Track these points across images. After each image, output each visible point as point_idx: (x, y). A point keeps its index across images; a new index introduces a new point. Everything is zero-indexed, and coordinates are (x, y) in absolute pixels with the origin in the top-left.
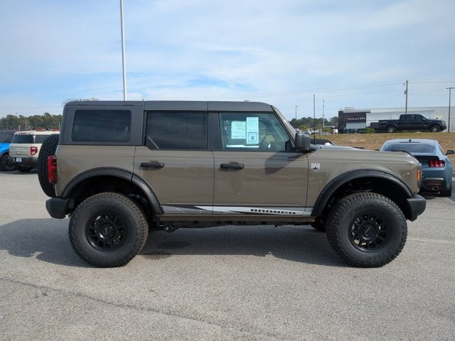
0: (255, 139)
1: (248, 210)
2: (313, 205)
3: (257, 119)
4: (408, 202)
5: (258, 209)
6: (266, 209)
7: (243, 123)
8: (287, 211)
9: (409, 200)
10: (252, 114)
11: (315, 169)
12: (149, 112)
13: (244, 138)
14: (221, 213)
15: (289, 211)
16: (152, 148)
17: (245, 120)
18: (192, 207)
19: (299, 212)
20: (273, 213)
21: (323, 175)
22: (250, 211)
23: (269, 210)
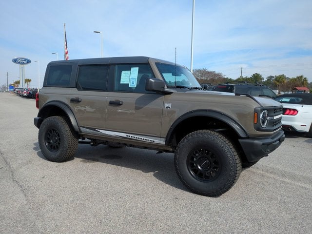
0: (134, 84)
1: (124, 135)
2: (165, 137)
3: (137, 68)
4: (239, 142)
5: (131, 135)
6: (135, 136)
7: (128, 72)
8: (149, 139)
9: (240, 140)
10: (135, 65)
11: (168, 107)
12: (81, 66)
13: (128, 83)
14: (110, 136)
15: (150, 139)
16: (79, 89)
17: (130, 70)
18: (94, 129)
19: (157, 141)
20: (140, 139)
21: (172, 112)
22: (126, 136)
23: (138, 137)
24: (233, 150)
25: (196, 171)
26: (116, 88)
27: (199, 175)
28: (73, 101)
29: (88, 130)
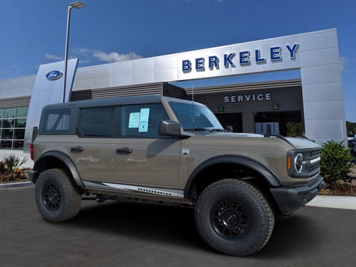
0: (145, 127)
1: (136, 188)
2: (184, 188)
3: (148, 110)
4: (270, 191)
5: (143, 188)
6: (148, 189)
7: (137, 114)
8: (165, 192)
9: (271, 190)
10: (145, 105)
11: (185, 154)
12: (81, 108)
13: (138, 127)
14: (119, 190)
16: (80, 136)
17: (140, 111)
18: (99, 183)
19: (174, 194)
21: (191, 160)
22: (137, 190)
23: (151, 190)
24: (264, 201)
25: (221, 227)
26: (124, 133)
27: (226, 232)
28: (73, 150)
29: (92, 184)
